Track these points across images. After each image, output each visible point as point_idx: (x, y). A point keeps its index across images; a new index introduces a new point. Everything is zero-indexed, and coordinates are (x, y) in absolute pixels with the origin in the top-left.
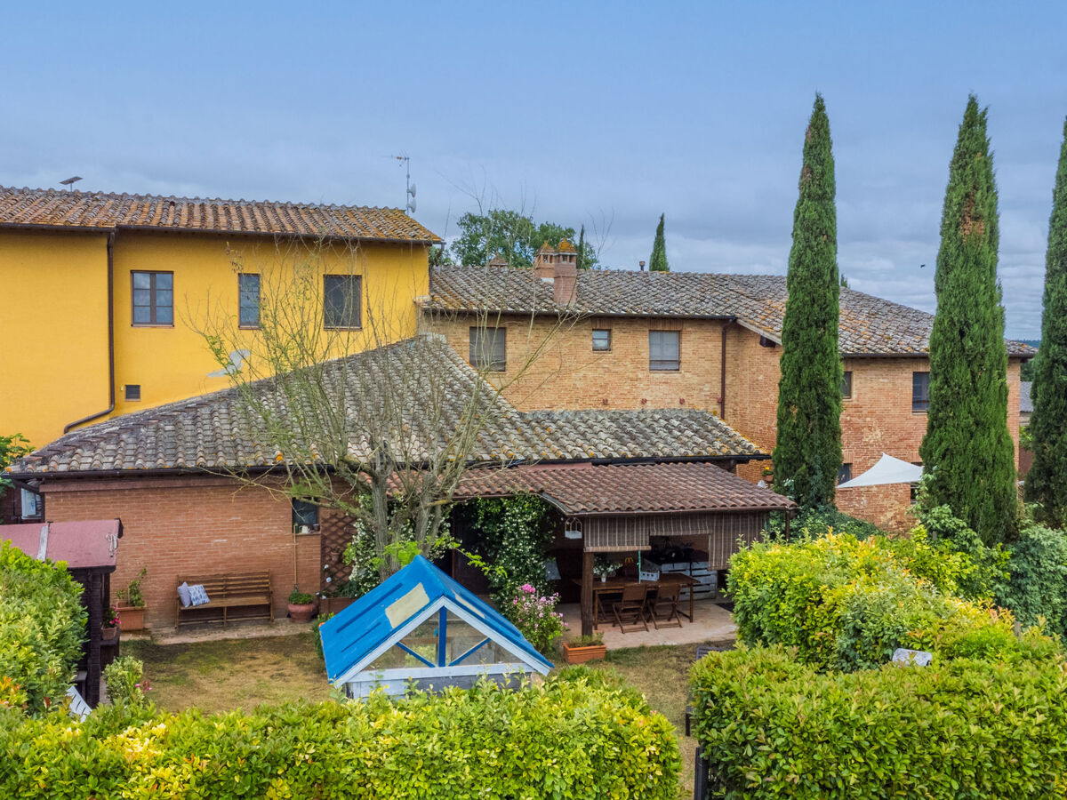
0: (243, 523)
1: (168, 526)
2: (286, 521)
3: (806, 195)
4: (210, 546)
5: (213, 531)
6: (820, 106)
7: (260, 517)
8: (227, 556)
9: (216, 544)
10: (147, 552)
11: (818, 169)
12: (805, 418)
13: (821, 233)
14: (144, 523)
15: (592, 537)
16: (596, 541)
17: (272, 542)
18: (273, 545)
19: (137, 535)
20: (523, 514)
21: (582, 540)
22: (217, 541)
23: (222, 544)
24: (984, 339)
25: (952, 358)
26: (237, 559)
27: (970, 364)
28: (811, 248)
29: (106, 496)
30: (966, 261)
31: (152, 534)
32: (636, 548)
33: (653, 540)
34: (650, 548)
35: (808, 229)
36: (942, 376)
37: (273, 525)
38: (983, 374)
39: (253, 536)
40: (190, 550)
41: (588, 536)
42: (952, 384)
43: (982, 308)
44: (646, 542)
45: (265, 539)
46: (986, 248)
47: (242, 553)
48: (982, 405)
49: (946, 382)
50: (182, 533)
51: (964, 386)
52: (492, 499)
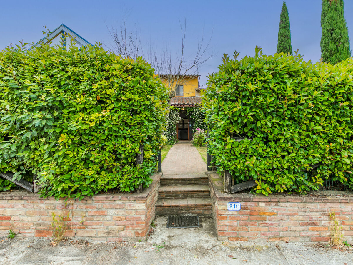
3: (281, 27)
6: (285, 4)
11: (284, 19)
13: (286, 36)
24: (340, 33)
25: (328, 42)
27: (335, 43)
28: (283, 41)
30: (332, 10)
35: (282, 36)
36: (325, 50)
38: (341, 45)
42: (329, 50)
43: (339, 24)
46: (339, 5)
48: (341, 55)
49: (327, 51)
51: (333, 50)
52: (190, 107)
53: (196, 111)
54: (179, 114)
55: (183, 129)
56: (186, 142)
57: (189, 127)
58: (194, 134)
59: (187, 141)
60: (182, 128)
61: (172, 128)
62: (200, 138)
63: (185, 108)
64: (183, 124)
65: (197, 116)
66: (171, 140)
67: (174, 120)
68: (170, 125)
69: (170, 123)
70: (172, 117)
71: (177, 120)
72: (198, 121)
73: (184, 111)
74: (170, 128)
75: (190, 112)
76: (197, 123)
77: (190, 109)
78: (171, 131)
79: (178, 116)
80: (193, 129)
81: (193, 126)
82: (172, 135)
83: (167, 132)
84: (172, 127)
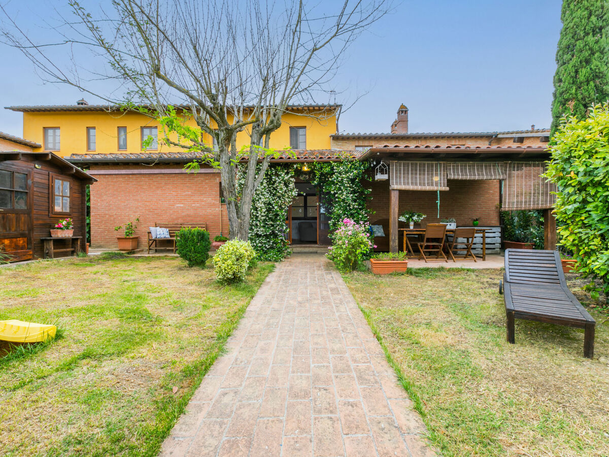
0: (192, 196)
1: (152, 196)
2: (216, 196)
4: (174, 208)
5: (176, 200)
7: (202, 192)
8: (183, 214)
9: (178, 207)
10: (142, 210)
12: (582, 107)
14: (139, 194)
15: (396, 177)
16: (400, 180)
17: (209, 207)
18: (209, 209)
19: (136, 200)
20: (346, 172)
21: (388, 180)
22: (178, 205)
23: (181, 207)
26: (189, 216)
29: (120, 178)
31: (144, 200)
32: (434, 188)
33: (450, 182)
34: (447, 189)
37: (208, 198)
39: (197, 204)
40: (164, 210)
41: (393, 177)
44: (444, 183)
45: (204, 205)
47: (192, 212)
50: (160, 200)
52: (324, 163)
53: (340, 173)
54: (293, 179)
55: (305, 218)
56: (311, 250)
57: (321, 214)
58: (332, 232)
59: (315, 250)
60: (302, 216)
61: (276, 218)
62: (353, 246)
63: (310, 163)
64: (305, 207)
65: (343, 184)
66: (272, 248)
67: (279, 197)
68: (269, 210)
69: (270, 204)
70: (274, 189)
71: (288, 198)
72: (343, 200)
73: (305, 173)
74: (270, 219)
75: (322, 174)
76: (340, 205)
77: (321, 168)
78: (273, 225)
79: (292, 185)
80: (330, 219)
81: (331, 213)
82: (276, 236)
83: (262, 229)
84: (277, 215)
